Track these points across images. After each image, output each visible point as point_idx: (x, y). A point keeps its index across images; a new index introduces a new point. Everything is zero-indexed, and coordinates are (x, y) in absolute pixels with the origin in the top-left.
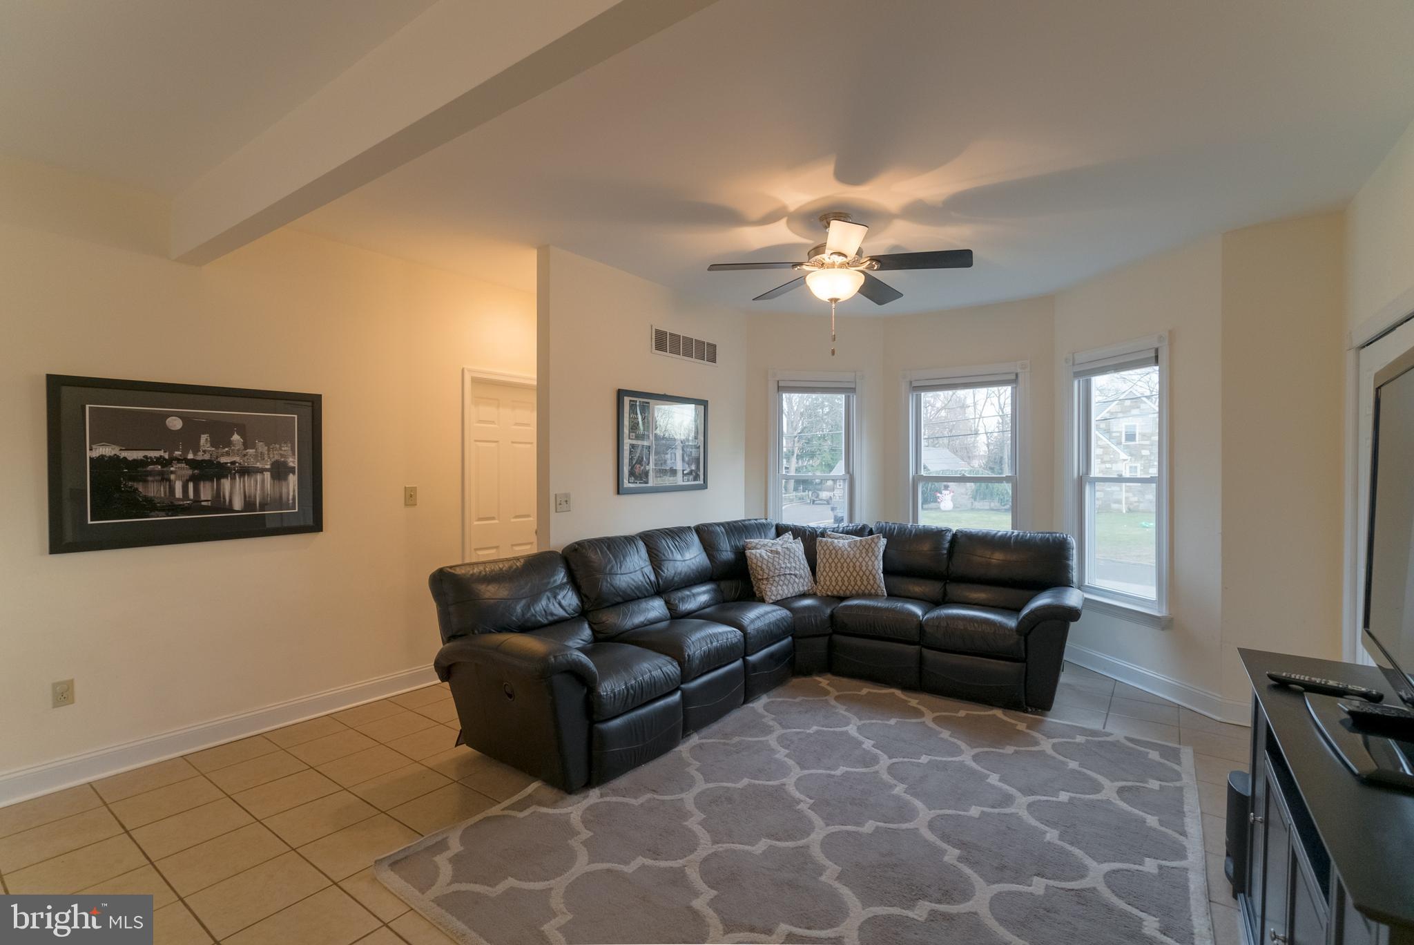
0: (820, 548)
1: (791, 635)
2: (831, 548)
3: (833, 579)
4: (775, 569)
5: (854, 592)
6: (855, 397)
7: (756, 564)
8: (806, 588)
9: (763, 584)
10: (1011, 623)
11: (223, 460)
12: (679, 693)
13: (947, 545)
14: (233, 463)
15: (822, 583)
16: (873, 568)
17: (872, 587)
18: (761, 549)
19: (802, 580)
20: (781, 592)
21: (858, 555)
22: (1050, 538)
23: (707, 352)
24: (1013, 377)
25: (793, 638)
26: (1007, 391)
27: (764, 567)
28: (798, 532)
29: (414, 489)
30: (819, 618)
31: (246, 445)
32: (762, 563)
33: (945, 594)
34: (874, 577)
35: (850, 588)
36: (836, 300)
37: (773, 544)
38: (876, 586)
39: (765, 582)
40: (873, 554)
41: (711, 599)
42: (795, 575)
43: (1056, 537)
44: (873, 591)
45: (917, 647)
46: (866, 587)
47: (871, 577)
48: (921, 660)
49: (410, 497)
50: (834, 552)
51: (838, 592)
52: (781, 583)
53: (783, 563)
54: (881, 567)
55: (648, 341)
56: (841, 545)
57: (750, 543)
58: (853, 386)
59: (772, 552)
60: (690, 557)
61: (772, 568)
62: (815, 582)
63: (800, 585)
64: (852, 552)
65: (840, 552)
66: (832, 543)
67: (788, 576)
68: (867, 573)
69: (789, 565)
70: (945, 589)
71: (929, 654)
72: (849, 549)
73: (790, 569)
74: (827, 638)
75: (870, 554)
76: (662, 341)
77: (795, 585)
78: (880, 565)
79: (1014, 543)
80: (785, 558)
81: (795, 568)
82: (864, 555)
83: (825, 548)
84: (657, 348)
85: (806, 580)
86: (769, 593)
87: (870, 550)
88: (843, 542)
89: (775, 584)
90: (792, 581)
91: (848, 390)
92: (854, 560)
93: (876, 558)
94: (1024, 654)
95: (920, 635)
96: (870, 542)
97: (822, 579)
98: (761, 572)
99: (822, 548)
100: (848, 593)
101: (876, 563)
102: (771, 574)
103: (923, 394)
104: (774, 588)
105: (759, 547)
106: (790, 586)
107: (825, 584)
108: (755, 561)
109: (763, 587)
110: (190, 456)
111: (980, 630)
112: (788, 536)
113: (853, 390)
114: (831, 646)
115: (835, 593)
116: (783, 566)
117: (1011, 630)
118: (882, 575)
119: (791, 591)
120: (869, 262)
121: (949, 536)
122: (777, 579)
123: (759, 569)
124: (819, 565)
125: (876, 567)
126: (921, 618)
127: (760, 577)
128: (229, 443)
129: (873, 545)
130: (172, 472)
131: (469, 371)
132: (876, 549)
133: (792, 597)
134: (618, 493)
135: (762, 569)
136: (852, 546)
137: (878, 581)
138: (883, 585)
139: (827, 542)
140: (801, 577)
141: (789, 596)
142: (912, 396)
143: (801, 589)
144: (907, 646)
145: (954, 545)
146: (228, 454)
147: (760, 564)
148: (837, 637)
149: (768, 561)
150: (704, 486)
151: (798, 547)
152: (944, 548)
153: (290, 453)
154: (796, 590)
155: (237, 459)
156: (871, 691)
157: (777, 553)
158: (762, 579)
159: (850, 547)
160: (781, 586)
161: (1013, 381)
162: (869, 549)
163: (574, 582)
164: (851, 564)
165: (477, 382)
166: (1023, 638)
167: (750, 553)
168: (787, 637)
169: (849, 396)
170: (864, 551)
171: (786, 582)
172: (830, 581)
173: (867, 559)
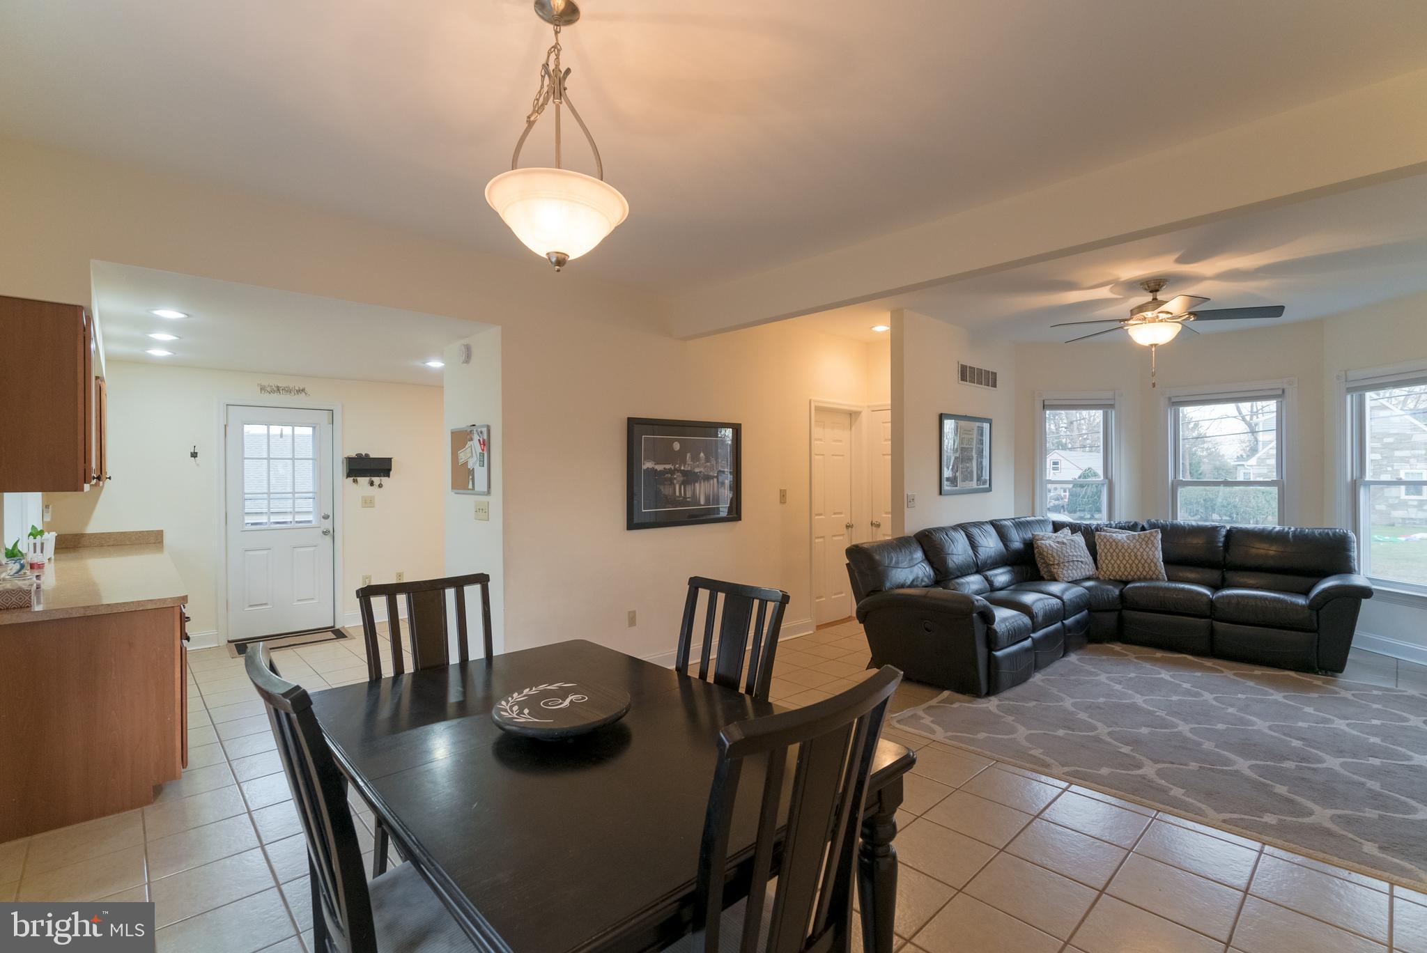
0: (1100, 541)
1: (1088, 609)
2: (1111, 540)
3: (1116, 565)
4: (1065, 556)
5: (1136, 577)
6: (1113, 412)
7: (1047, 552)
8: (1091, 573)
9: (1054, 568)
10: (1301, 601)
11: (697, 470)
12: (1030, 639)
13: (1222, 539)
14: (700, 472)
15: (1105, 569)
16: (1154, 557)
17: (1154, 573)
18: (1048, 540)
19: (1087, 567)
20: (1071, 575)
21: (1138, 547)
22: (1330, 532)
23: (989, 379)
24: (1280, 392)
25: (1089, 611)
26: (1272, 405)
27: (1055, 554)
28: (1074, 528)
29: (785, 491)
30: (1110, 596)
31: (707, 460)
32: (1052, 550)
33: (1223, 579)
34: (1156, 564)
35: (1132, 573)
36: (1155, 345)
37: (1056, 537)
38: (1157, 572)
39: (1056, 567)
40: (1153, 545)
41: (1012, 579)
42: (1082, 562)
43: (1336, 532)
44: (1154, 576)
45: (1208, 620)
46: (1148, 573)
47: (1152, 565)
48: (1212, 631)
49: (783, 495)
50: (1114, 543)
51: (1121, 577)
52: (1071, 568)
53: (1070, 551)
54: (1161, 556)
55: (955, 374)
56: (1120, 538)
57: (1038, 535)
58: (1113, 403)
59: (1058, 542)
60: (990, 544)
61: (1062, 556)
62: (1097, 568)
63: (1086, 570)
64: (1132, 544)
65: (1120, 544)
66: (1111, 537)
67: (1076, 563)
68: (1149, 561)
69: (1075, 554)
70: (1223, 576)
71: (1219, 626)
72: (1128, 541)
73: (1076, 556)
74: (1117, 613)
75: (1150, 546)
76: (966, 374)
77: (1082, 570)
78: (1159, 555)
79: (1293, 537)
80: (1071, 548)
81: (1081, 556)
82: (1144, 546)
83: (1105, 540)
84: (962, 380)
85: (1091, 566)
86: (1061, 576)
87: (1150, 542)
88: (1122, 536)
89: (1066, 568)
90: (1079, 566)
91: (1105, 406)
92: (1135, 550)
93: (1156, 549)
94: (1316, 625)
95: (1211, 610)
96: (1148, 535)
97: (1104, 566)
98: (1052, 559)
99: (1102, 540)
100: (1130, 578)
101: (1156, 553)
102: (1061, 560)
103: (1181, 409)
104: (1065, 572)
105: (1045, 538)
106: (1078, 571)
107: (1107, 569)
108: (1045, 550)
109: (1055, 570)
110: (682, 468)
111: (1271, 606)
112: (1067, 531)
113: (1112, 406)
114: (1121, 619)
115: (1118, 578)
116: (1071, 554)
117: (1303, 606)
118: (1162, 563)
119: (1080, 574)
120: (1187, 316)
121: (1223, 532)
122: (1066, 564)
123: (1049, 556)
124: (1100, 555)
125: (1157, 556)
126: (1211, 596)
127: (1051, 563)
128: (698, 459)
129: (1152, 538)
130: (675, 478)
131: (815, 401)
132: (1155, 541)
133: (1080, 580)
134: (941, 494)
135: (1053, 556)
136: (1131, 539)
137: (1159, 568)
138: (1163, 571)
139: (1105, 537)
140: (1086, 563)
141: (1078, 578)
142: (1171, 411)
143: (1088, 573)
144: (1198, 620)
145: (1230, 539)
146: (698, 466)
147: (1050, 552)
148: (1127, 613)
149: (1057, 550)
150: (989, 490)
151: (1079, 539)
152: (1220, 542)
153: (726, 465)
154: (1084, 574)
155: (702, 469)
156: (1165, 655)
157: (1064, 543)
158: (1053, 565)
159: (1128, 539)
160: (1071, 570)
161: (1279, 395)
162: (1148, 541)
163: (928, 558)
164: (1133, 554)
165: (818, 409)
166: (1315, 613)
167: (1041, 543)
168: (1084, 610)
169: (1107, 412)
170: (1144, 543)
171: (1075, 567)
172: (1111, 567)
173: (1147, 549)
